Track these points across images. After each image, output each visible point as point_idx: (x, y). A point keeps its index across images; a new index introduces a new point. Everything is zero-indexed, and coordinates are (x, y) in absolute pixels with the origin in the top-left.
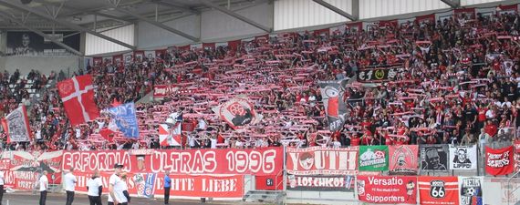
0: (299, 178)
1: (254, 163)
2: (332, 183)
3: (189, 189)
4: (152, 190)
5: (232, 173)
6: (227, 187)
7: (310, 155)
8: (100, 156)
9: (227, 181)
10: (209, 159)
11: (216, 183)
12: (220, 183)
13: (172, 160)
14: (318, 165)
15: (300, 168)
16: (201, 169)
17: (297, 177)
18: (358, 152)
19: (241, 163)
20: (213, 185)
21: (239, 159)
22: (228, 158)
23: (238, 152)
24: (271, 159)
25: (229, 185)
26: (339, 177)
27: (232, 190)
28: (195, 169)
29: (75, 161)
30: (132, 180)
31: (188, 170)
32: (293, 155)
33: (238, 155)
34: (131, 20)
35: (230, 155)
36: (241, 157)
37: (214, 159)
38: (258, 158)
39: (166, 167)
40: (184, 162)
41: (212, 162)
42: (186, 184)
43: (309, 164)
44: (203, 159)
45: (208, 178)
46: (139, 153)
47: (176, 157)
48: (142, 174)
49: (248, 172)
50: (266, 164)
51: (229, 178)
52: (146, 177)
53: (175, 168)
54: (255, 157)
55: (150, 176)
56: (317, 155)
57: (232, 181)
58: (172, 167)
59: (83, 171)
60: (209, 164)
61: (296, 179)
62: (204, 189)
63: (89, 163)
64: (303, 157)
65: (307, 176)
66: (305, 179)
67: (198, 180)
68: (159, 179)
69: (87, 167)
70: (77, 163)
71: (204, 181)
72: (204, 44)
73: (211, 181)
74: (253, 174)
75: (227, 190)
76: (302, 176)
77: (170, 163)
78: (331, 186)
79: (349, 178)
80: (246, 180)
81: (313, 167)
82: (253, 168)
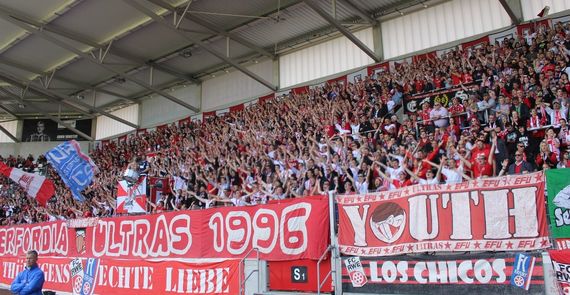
0: (373, 265)
1: (262, 234)
2: (470, 274)
3: (145, 286)
4: (92, 285)
5: (219, 255)
6: (211, 285)
7: (396, 208)
8: (35, 231)
9: (211, 272)
10: (179, 230)
11: (190, 276)
12: (197, 276)
13: (122, 233)
14: (419, 230)
15: (372, 239)
16: (165, 249)
17: (365, 262)
18: (540, 188)
19: (236, 235)
20: (185, 280)
21: (233, 227)
22: (213, 227)
23: (232, 214)
24: (299, 224)
25: (214, 280)
26: (490, 256)
27: (219, 289)
28: (155, 250)
29: (9, 240)
30: (68, 268)
31: (144, 251)
32: (352, 213)
33: (232, 219)
34: (136, 99)
35: (217, 220)
36: (237, 222)
37: (186, 230)
38: (271, 224)
39: (113, 246)
40: (140, 237)
41: (184, 236)
42: (141, 276)
43: (393, 230)
44: (169, 231)
45: (176, 266)
46: (79, 226)
47: (127, 228)
48: (80, 260)
49: (251, 252)
50: (288, 234)
51: (214, 266)
52: (85, 263)
53: (125, 249)
54: (265, 220)
55: (91, 263)
56: (417, 206)
57: (219, 271)
58: (121, 246)
59: (15, 255)
60: (179, 239)
61: (366, 266)
62: (168, 289)
63: (22, 244)
64: (381, 212)
65: (396, 259)
66: (388, 265)
67: (159, 269)
68: (102, 267)
69: (20, 248)
70: (11, 243)
71: (169, 271)
72: (205, 114)
73: (181, 273)
74: (262, 256)
75: (209, 291)
76: (381, 260)
77: (118, 239)
78: (469, 281)
79: (522, 259)
80: (248, 270)
81: (407, 237)
82: (261, 243)
